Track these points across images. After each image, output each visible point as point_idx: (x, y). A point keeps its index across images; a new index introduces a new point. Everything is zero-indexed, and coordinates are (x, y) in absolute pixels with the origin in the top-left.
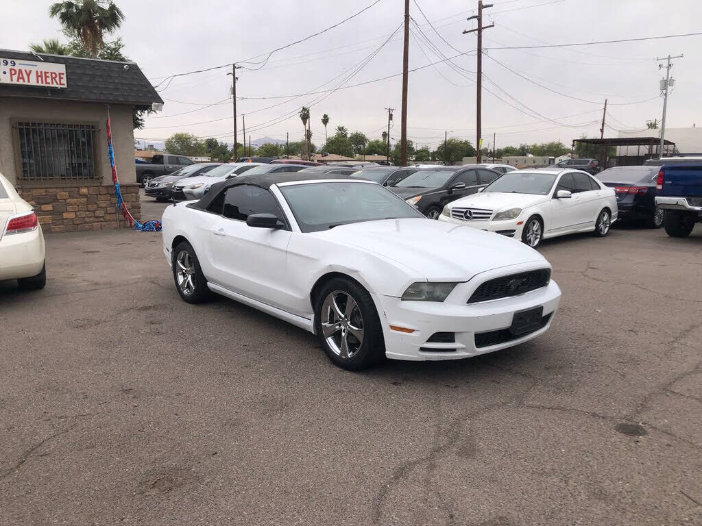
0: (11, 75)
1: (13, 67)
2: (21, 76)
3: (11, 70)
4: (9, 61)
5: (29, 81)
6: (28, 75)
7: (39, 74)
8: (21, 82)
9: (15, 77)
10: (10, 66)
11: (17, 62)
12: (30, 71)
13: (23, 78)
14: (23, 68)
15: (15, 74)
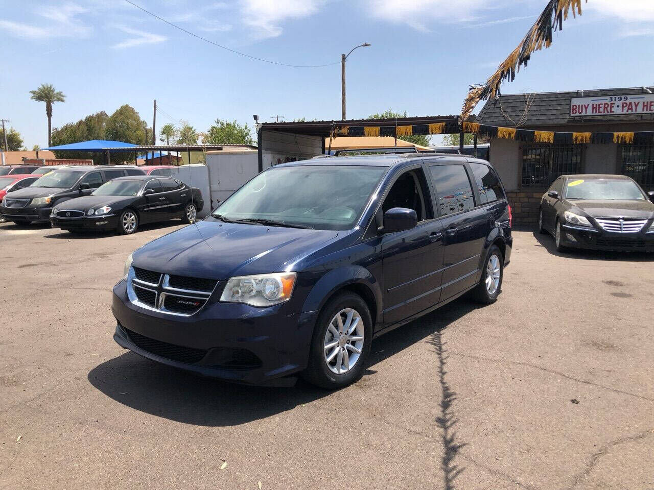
0: (623, 107)
1: (625, 102)
2: (630, 108)
3: (623, 103)
4: (623, 97)
5: (636, 111)
6: (636, 106)
7: (646, 104)
8: (630, 112)
9: (625, 109)
10: (623, 101)
11: (629, 97)
12: (638, 103)
13: (632, 109)
14: (633, 101)
15: (626, 106)
